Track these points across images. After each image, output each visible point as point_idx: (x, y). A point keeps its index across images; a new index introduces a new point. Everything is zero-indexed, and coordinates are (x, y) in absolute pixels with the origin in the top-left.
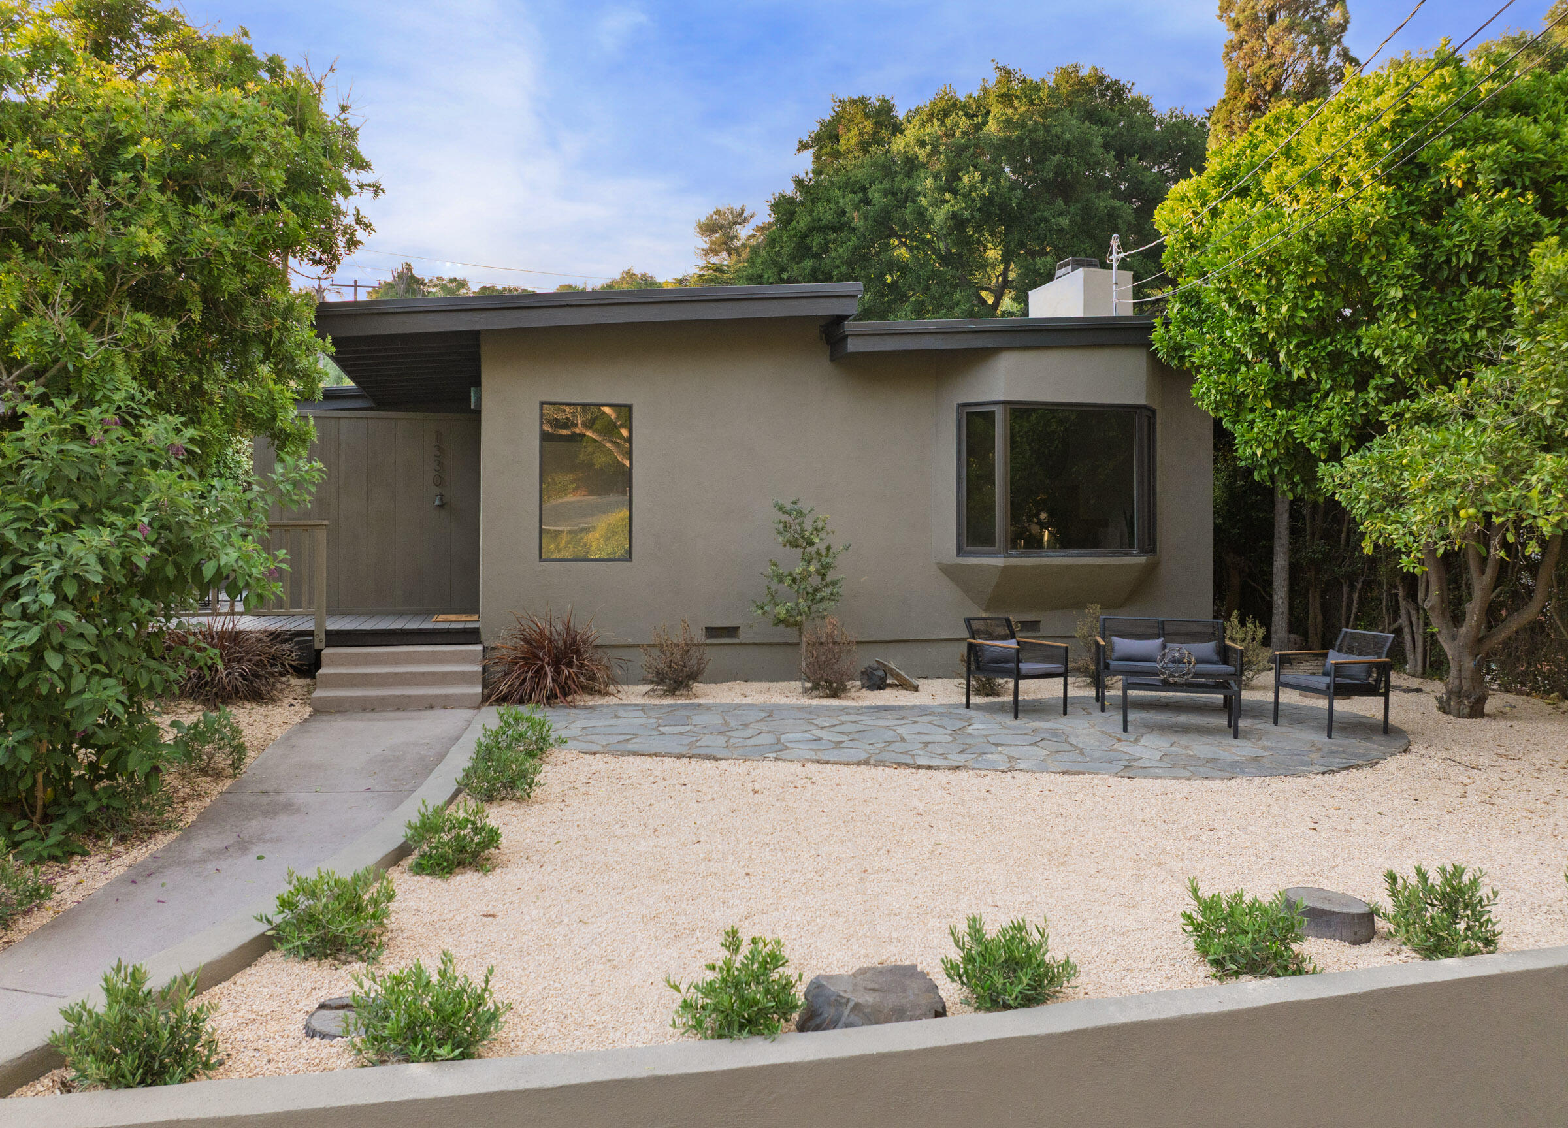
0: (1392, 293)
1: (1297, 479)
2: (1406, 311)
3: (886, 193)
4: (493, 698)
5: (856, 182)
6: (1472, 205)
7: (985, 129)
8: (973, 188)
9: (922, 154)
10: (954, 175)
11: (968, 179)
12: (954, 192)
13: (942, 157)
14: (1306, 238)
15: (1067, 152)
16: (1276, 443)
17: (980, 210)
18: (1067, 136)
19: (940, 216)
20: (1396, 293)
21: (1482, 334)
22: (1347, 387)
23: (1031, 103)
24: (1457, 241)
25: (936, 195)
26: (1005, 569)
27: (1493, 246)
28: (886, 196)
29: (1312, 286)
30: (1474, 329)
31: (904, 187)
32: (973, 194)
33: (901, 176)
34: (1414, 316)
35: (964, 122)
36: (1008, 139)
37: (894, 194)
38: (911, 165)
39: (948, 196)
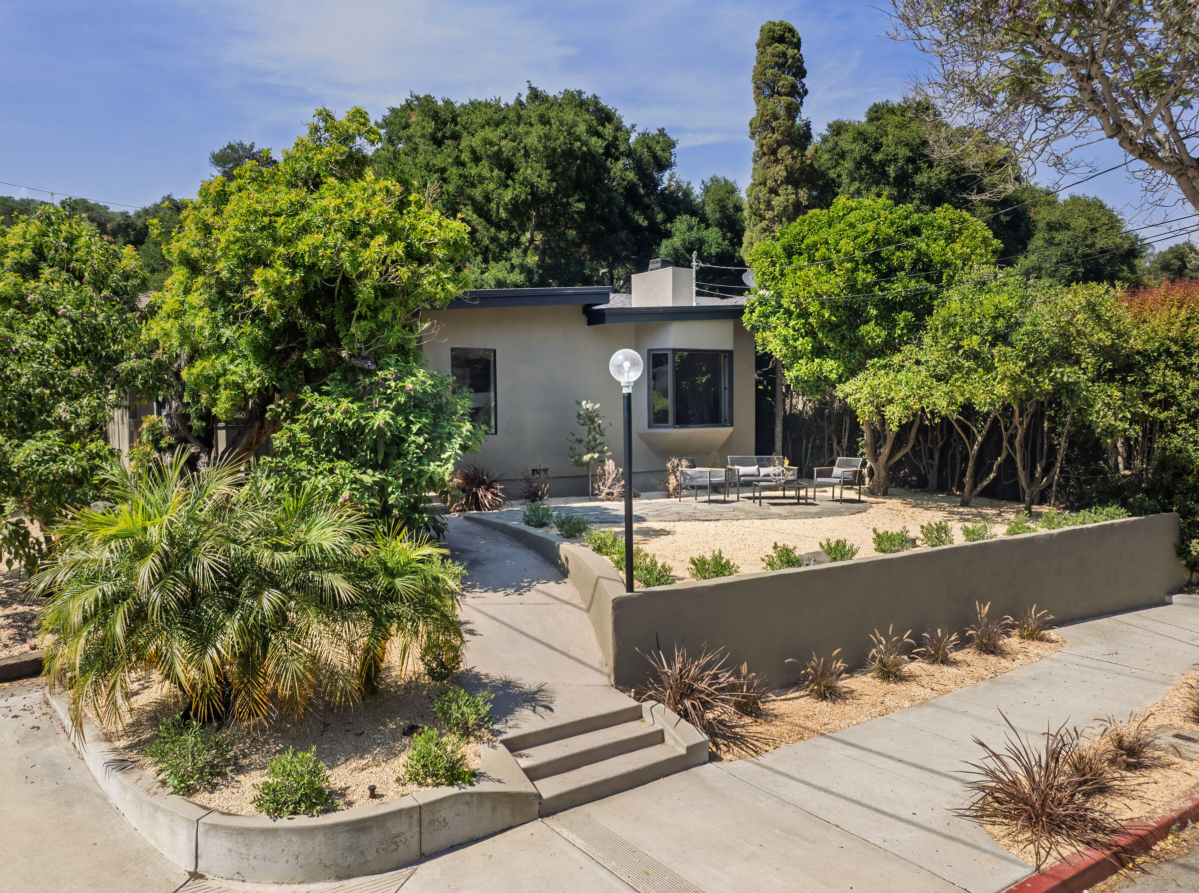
0: (872, 311)
1: (814, 389)
2: (876, 320)
16: (813, 374)
20: (874, 312)
21: (905, 331)
27: (910, 295)
29: (839, 307)
30: (902, 329)
34: (880, 322)
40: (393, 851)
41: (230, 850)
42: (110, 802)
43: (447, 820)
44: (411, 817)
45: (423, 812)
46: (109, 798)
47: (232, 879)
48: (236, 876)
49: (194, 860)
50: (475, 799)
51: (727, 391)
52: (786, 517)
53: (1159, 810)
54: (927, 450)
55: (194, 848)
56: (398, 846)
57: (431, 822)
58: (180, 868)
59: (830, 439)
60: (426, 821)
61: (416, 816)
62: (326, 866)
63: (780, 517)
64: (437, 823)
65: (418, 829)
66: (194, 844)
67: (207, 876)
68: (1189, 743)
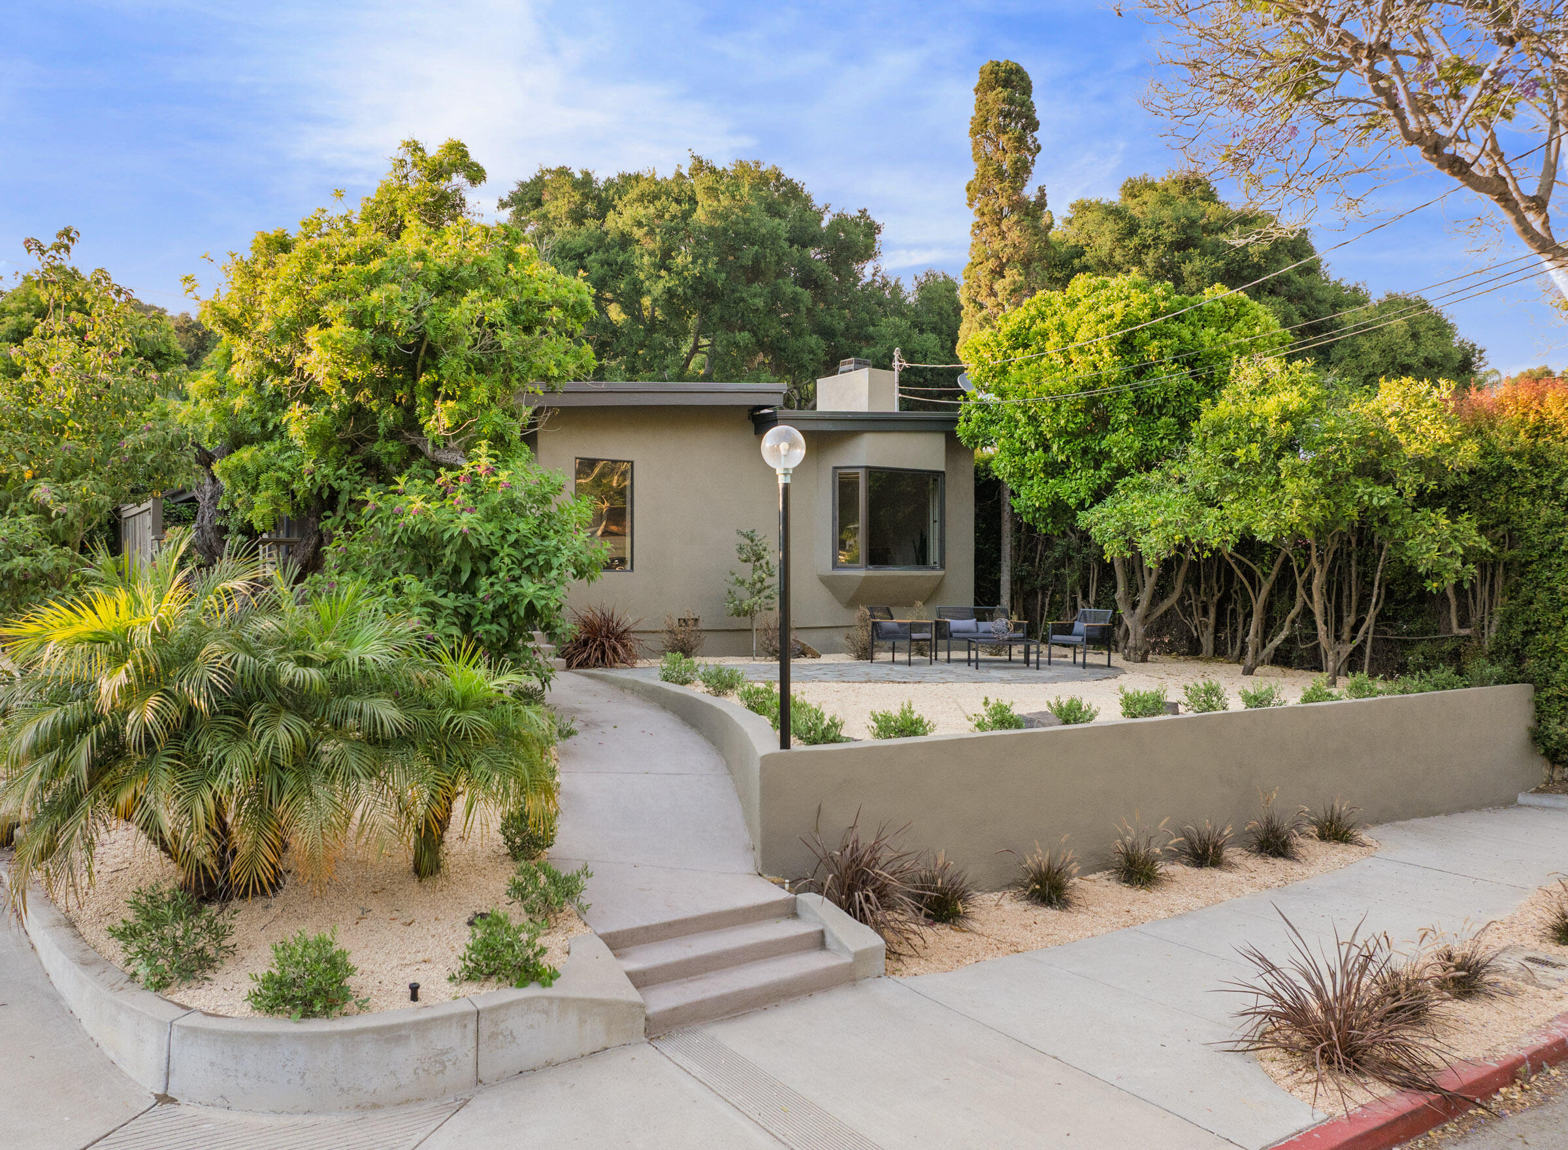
0: (1121, 416)
1: (1049, 520)
2: (1127, 427)
3: (603, 263)
4: (575, 664)
5: (571, 249)
6: (1162, 373)
7: (695, 216)
8: (685, 267)
9: (638, 233)
10: (667, 254)
11: (681, 259)
12: (669, 270)
13: (658, 238)
14: (1077, 384)
15: (762, 244)
16: (1047, 499)
17: (691, 286)
18: (763, 231)
19: (658, 288)
20: (1124, 417)
21: (1166, 442)
22: (1089, 467)
23: (733, 197)
24: (1154, 390)
25: (652, 271)
26: (866, 579)
27: (1171, 395)
28: (602, 266)
29: (1078, 410)
30: (1161, 439)
31: (620, 259)
32: (686, 273)
33: (617, 249)
34: (1132, 430)
35: (674, 208)
36: (712, 228)
37: (610, 265)
38: (625, 241)
39: (663, 273)
40: (437, 1073)
41: (212, 1064)
42: (63, 1003)
43: (515, 1034)
44: (465, 1026)
45: (482, 1021)
46: (63, 999)
47: (213, 1105)
48: (219, 1101)
49: (164, 1078)
50: (555, 1007)
51: (937, 524)
52: (1009, 682)
53: (1502, 1048)
54: (1200, 605)
55: (165, 1062)
56: (445, 1067)
57: (493, 1036)
58: (145, 1089)
59: (1073, 592)
60: (485, 1031)
61: (472, 1026)
62: (342, 1090)
63: (1002, 680)
64: (501, 1037)
65: (474, 1044)
66: (165, 1055)
67: (180, 1100)
68: (1546, 968)
